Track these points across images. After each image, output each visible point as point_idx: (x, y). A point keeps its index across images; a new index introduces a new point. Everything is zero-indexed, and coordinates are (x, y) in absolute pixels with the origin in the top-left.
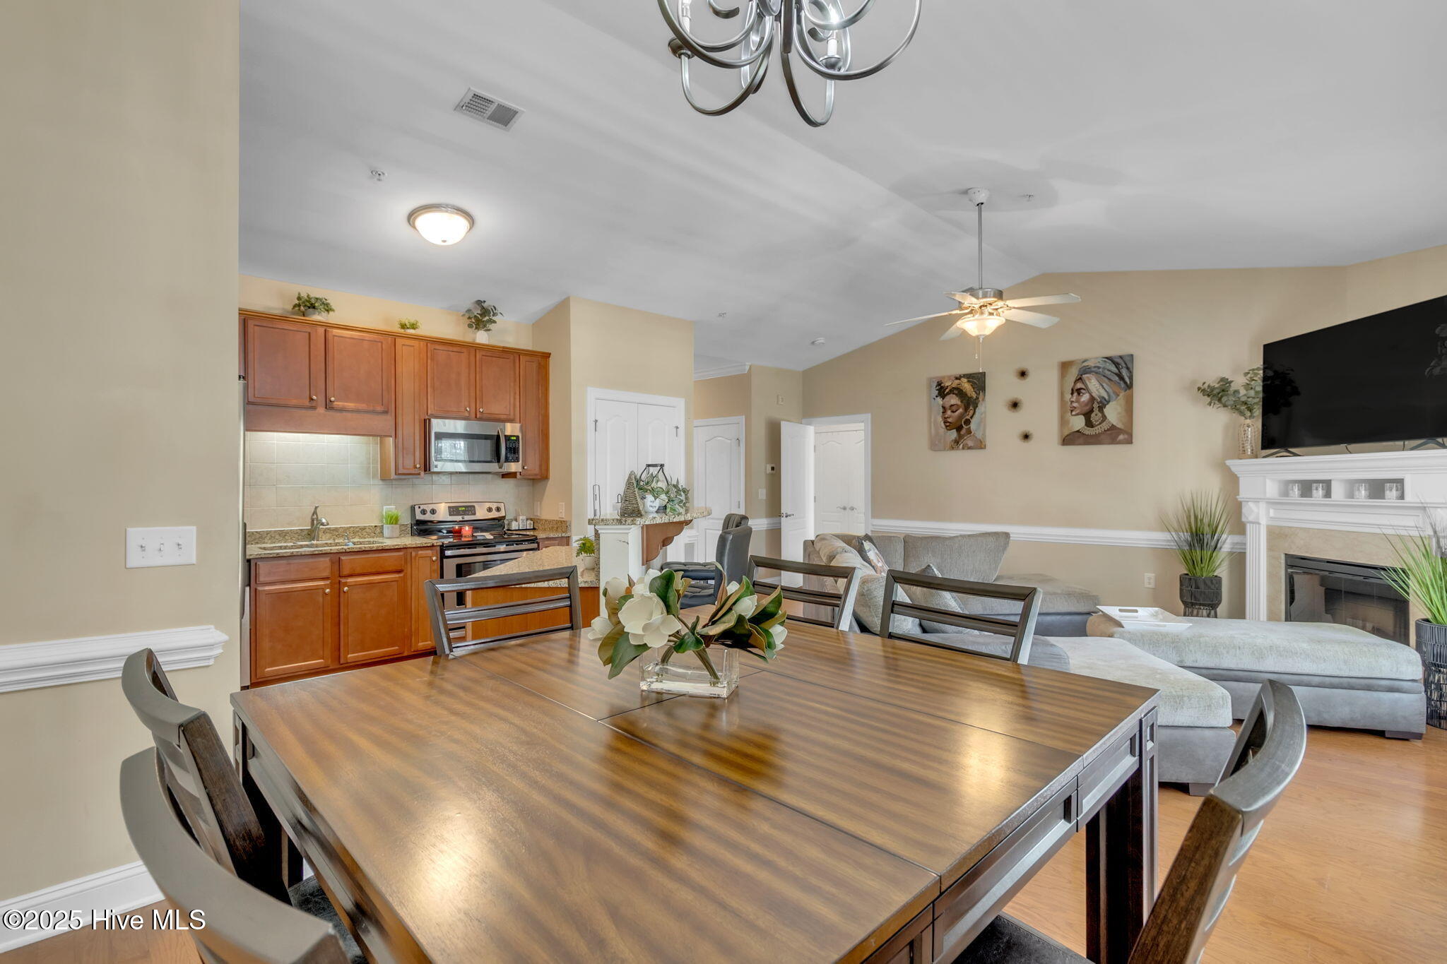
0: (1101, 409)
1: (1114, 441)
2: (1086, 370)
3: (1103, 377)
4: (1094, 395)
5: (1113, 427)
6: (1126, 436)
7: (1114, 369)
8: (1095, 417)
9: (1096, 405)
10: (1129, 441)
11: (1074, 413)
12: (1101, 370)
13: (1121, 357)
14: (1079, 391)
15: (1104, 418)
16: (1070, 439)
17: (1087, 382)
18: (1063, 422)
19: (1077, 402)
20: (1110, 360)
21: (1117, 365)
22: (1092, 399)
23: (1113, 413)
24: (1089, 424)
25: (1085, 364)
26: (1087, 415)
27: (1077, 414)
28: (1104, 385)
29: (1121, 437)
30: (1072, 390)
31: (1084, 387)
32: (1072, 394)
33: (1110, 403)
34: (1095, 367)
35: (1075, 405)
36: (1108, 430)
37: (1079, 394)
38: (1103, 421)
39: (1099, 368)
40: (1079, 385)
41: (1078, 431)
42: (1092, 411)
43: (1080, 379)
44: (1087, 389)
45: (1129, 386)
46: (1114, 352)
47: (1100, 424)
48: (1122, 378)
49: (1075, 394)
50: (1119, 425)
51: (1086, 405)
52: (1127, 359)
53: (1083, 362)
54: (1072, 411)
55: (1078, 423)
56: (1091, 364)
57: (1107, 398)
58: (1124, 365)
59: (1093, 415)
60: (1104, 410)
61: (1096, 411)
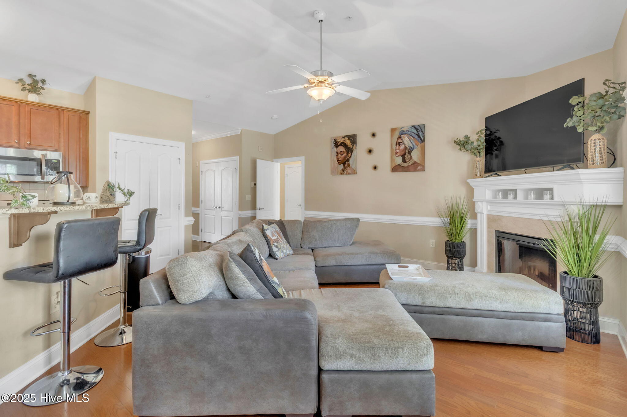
0: (410, 153)
1: (415, 170)
2: (402, 133)
3: (410, 136)
4: (406, 145)
5: (415, 163)
6: (421, 167)
7: (416, 132)
8: (407, 157)
9: (407, 151)
10: (423, 170)
11: (397, 155)
12: (409, 132)
13: (419, 125)
14: (399, 144)
15: (411, 157)
16: (396, 169)
17: (403, 139)
18: (392, 160)
19: (398, 149)
20: (414, 127)
21: (417, 129)
22: (406, 148)
23: (415, 155)
24: (404, 161)
25: (402, 129)
26: (403, 156)
27: (399, 156)
28: (411, 140)
29: (419, 168)
30: (396, 143)
31: (402, 142)
32: (396, 145)
33: (414, 150)
34: (407, 131)
35: (398, 151)
36: (413, 164)
37: (399, 145)
38: (411, 159)
39: (409, 131)
40: (400, 141)
41: (399, 165)
42: (405, 154)
43: (400, 137)
44: (403, 143)
45: (423, 141)
46: (415, 123)
47: (409, 161)
48: (419, 137)
49: (398, 145)
50: (418, 162)
51: (403, 151)
52: (422, 127)
53: (401, 128)
54: (396, 154)
55: (399, 160)
56: (405, 129)
57: (412, 147)
58: (420, 130)
59: (406, 156)
60: (411, 153)
61: (407, 154)
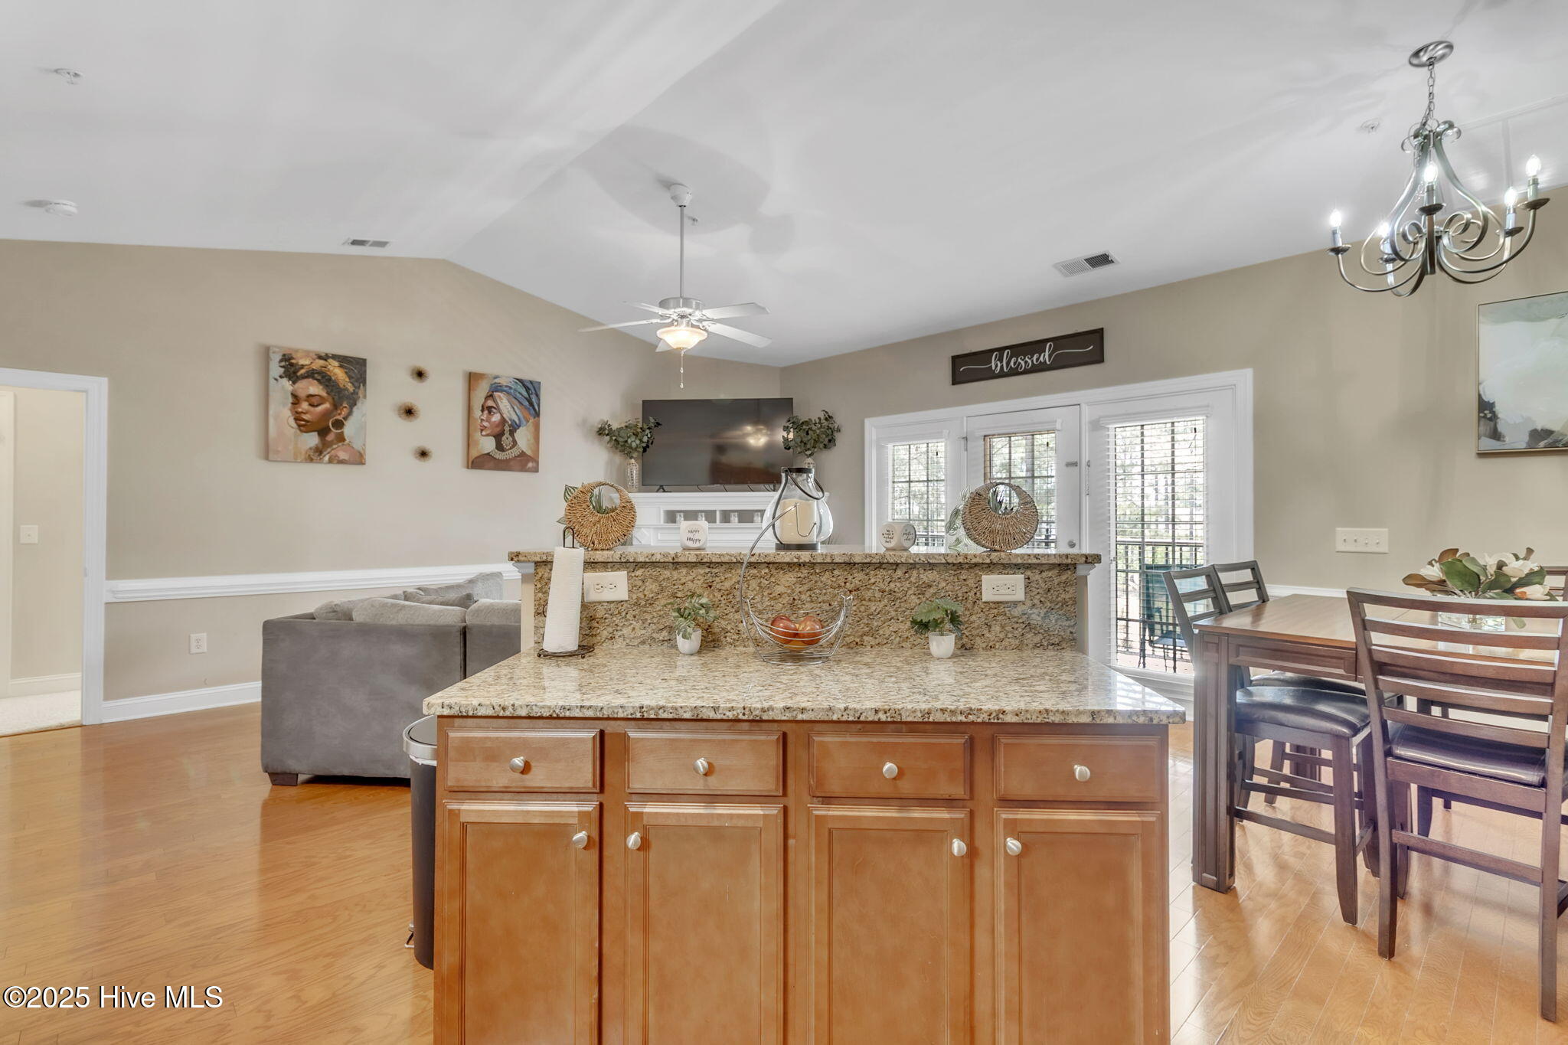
0: (512, 433)
1: (523, 469)
2: (496, 388)
3: (514, 400)
4: (505, 416)
5: (523, 454)
6: (535, 465)
7: (525, 394)
8: (506, 440)
9: (507, 428)
10: (536, 470)
11: (484, 433)
12: (512, 391)
13: (531, 382)
14: (489, 409)
15: (515, 443)
16: (478, 462)
17: (499, 402)
18: (469, 442)
19: (487, 421)
20: (522, 383)
21: (527, 389)
22: (503, 421)
23: (523, 438)
24: (500, 447)
25: (497, 381)
26: (498, 437)
27: (488, 435)
28: (515, 407)
29: (530, 465)
30: (483, 406)
31: (495, 406)
32: (482, 411)
33: (521, 428)
34: (506, 386)
35: (486, 424)
36: (519, 456)
37: (490, 412)
38: (513, 446)
39: (510, 388)
40: (490, 403)
41: (488, 454)
42: (502, 433)
43: (491, 396)
44: (498, 409)
45: (537, 414)
46: (528, 375)
47: (511, 449)
48: (531, 404)
49: (486, 412)
50: (529, 453)
51: (497, 426)
52: (536, 385)
53: (496, 378)
54: (482, 430)
55: (488, 445)
56: (503, 381)
57: (517, 422)
58: (534, 392)
59: (504, 438)
60: (515, 435)
61: (507, 434)
